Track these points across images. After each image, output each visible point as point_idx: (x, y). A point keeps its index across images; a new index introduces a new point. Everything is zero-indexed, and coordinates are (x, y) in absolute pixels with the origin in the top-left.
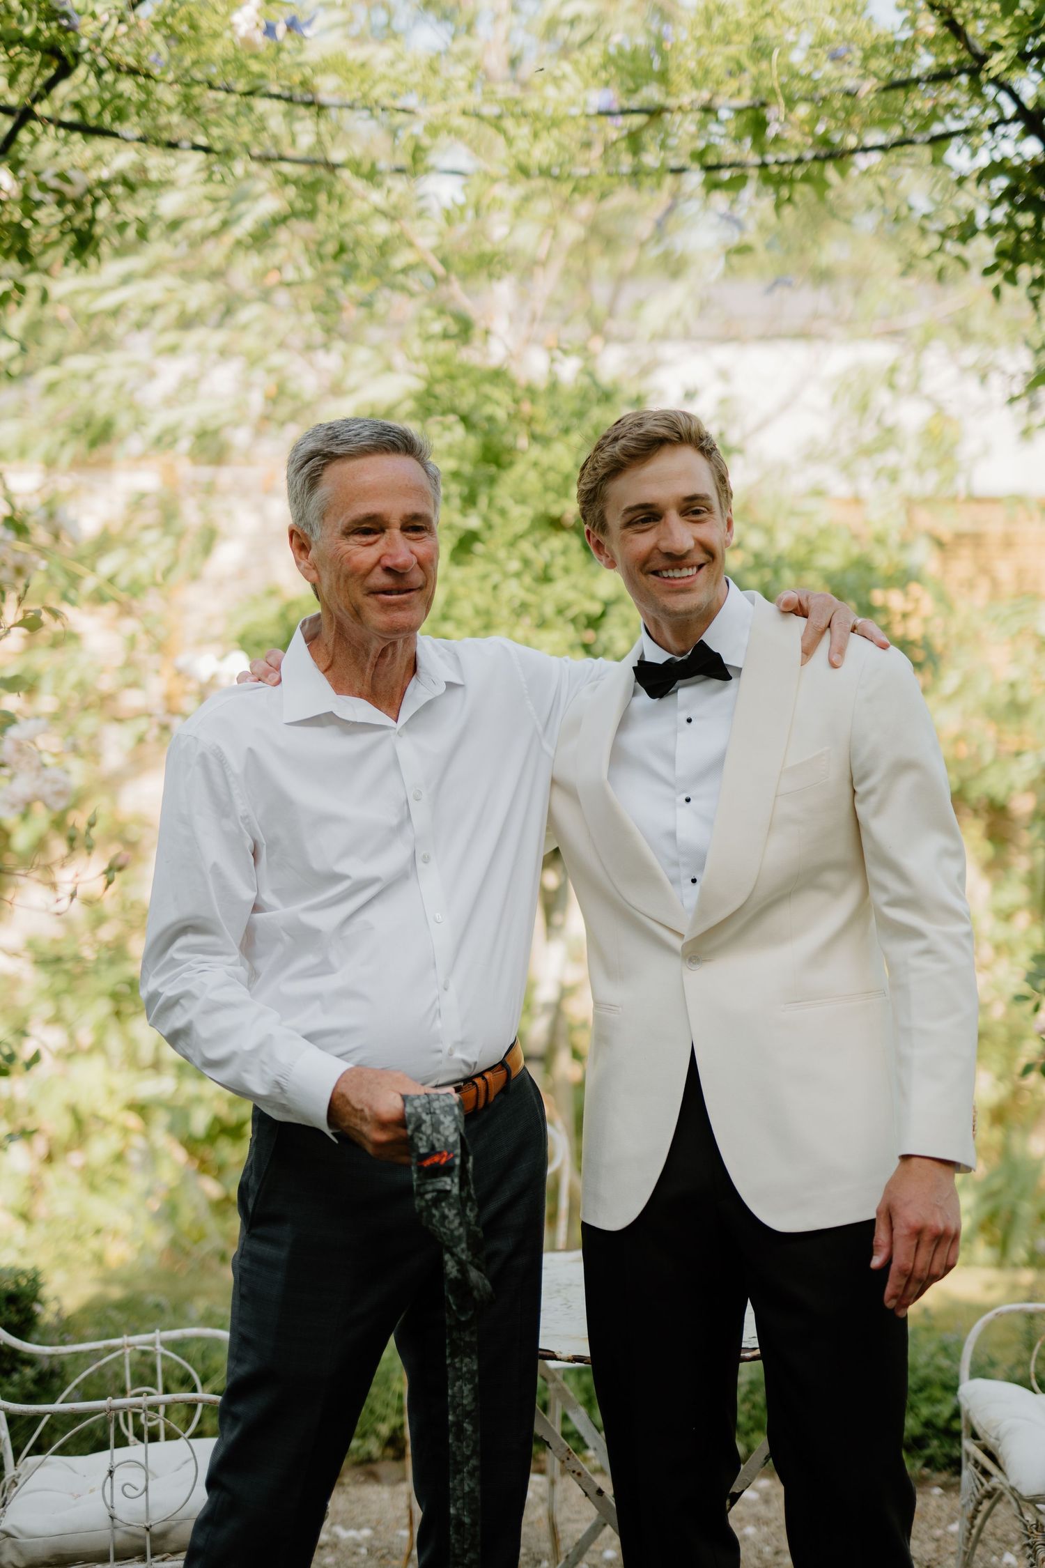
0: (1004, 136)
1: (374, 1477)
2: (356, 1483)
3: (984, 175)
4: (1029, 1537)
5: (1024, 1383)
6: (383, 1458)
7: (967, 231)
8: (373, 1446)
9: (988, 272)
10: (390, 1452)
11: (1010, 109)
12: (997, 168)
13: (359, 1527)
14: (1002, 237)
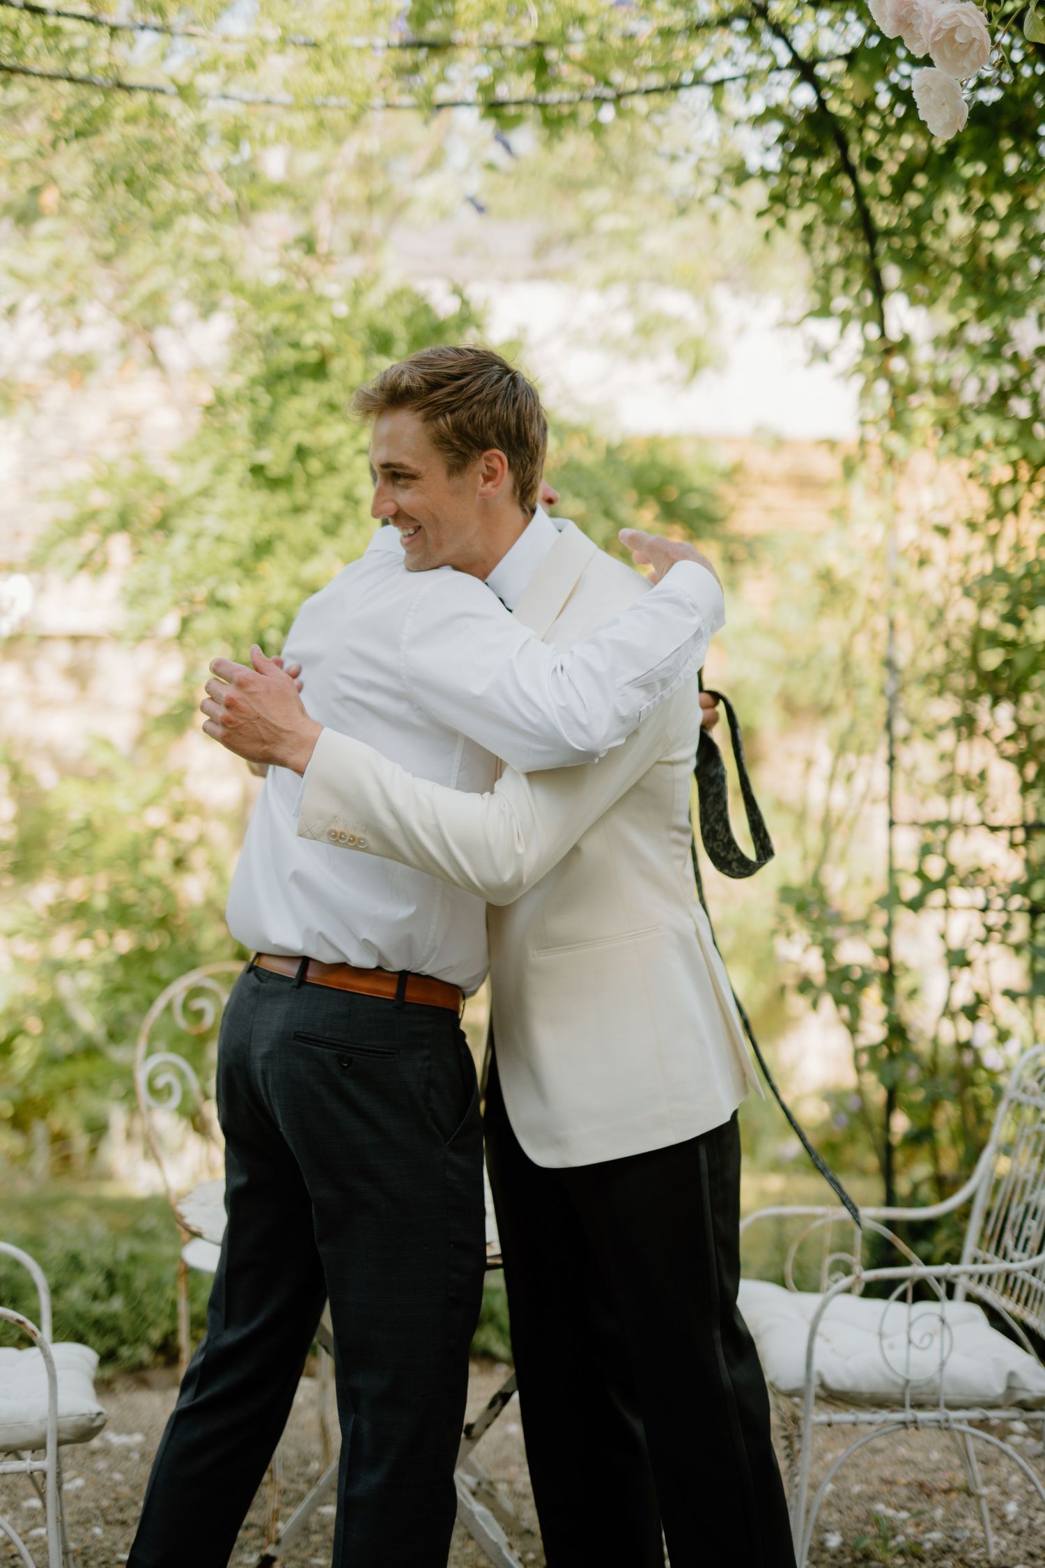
0: (778, 84)
1: (144, 1384)
2: (127, 1389)
3: (758, 121)
4: (785, 1429)
5: (782, 1282)
6: (156, 1366)
7: (741, 175)
8: (144, 1354)
9: (760, 214)
10: (161, 1359)
11: (785, 58)
12: (773, 113)
13: (130, 1432)
14: (775, 182)
